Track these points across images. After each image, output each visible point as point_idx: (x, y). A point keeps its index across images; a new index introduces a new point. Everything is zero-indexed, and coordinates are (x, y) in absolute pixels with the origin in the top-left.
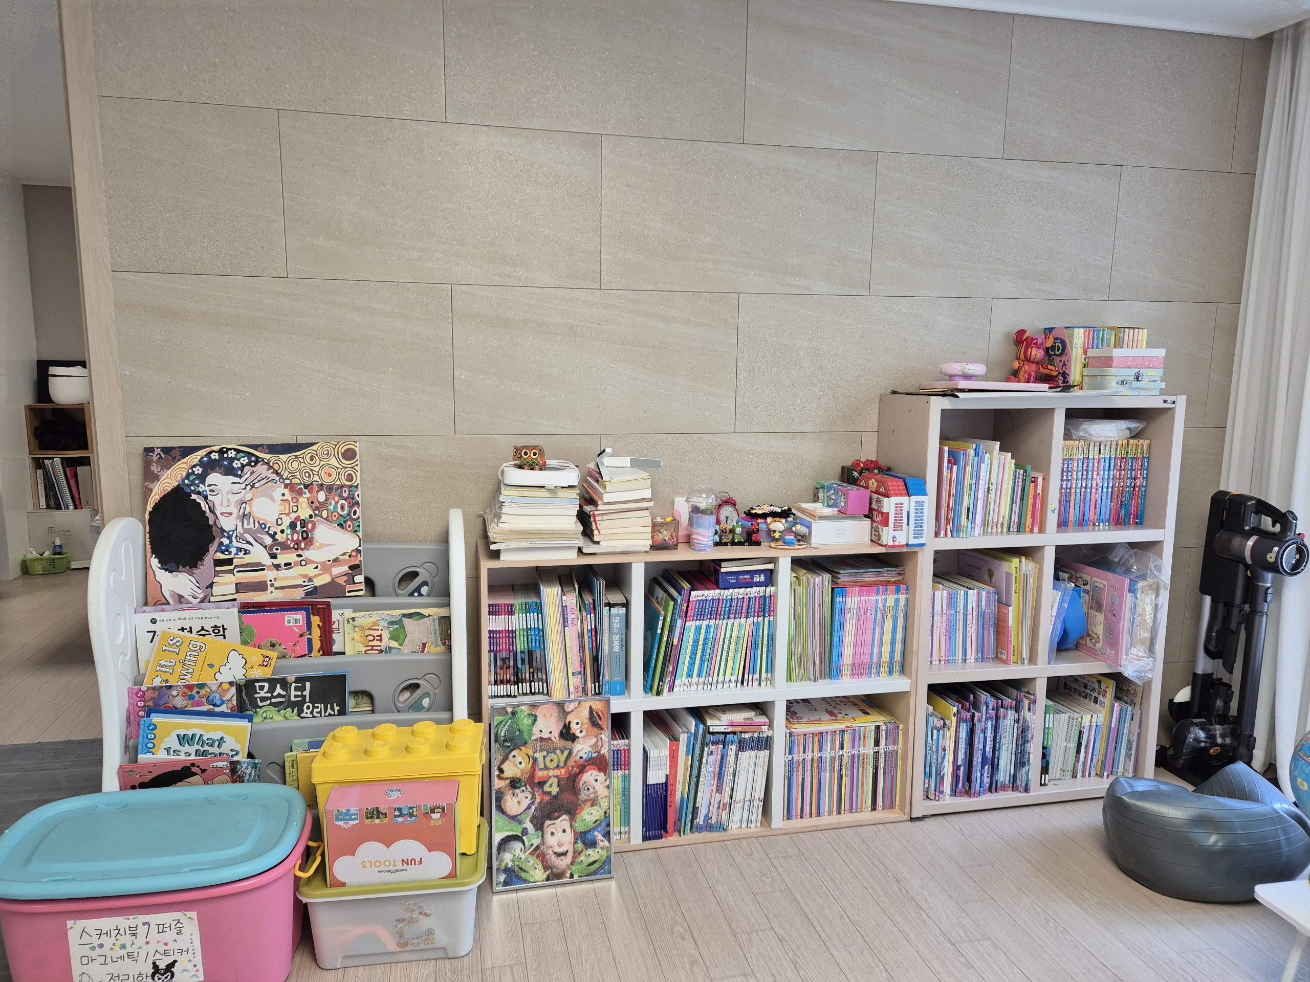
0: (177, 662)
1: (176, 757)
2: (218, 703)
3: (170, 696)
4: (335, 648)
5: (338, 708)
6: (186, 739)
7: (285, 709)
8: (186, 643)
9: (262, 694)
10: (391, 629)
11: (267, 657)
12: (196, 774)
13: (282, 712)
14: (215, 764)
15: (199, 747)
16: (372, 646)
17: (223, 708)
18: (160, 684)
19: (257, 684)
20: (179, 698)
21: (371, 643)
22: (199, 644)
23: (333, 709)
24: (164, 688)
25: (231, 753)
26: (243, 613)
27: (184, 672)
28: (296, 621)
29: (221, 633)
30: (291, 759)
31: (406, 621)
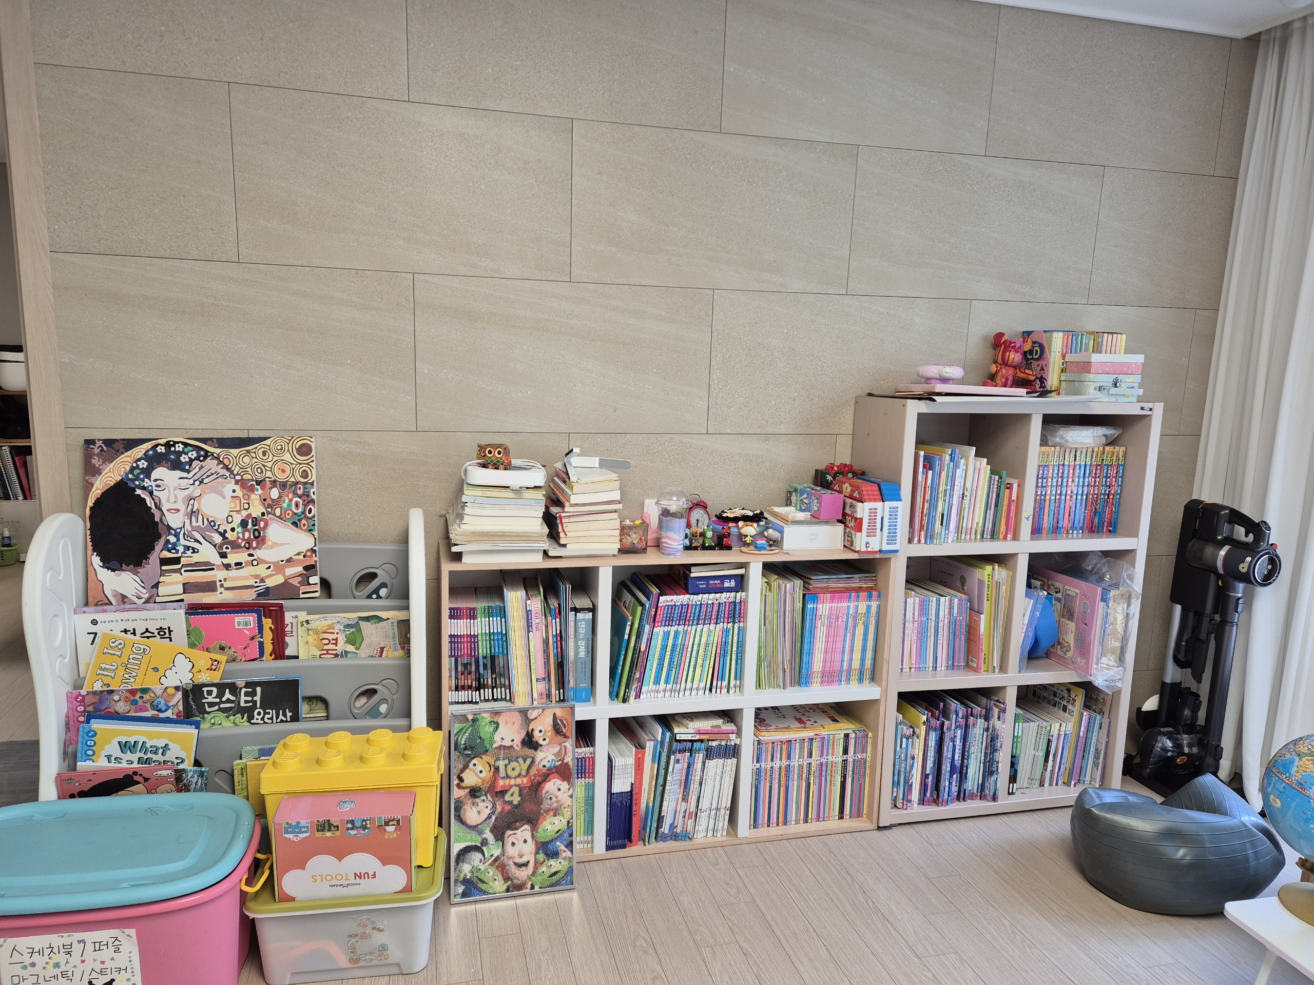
0: (120, 666)
1: (120, 765)
2: (163, 709)
3: (112, 701)
4: (288, 652)
5: (291, 714)
6: (127, 747)
7: (234, 715)
8: (128, 646)
9: (210, 699)
10: (348, 633)
11: (216, 661)
12: (138, 783)
13: (232, 718)
14: (159, 773)
15: (142, 755)
16: (328, 650)
17: (169, 714)
18: (101, 689)
19: (205, 689)
20: (121, 703)
21: (326, 647)
22: (142, 647)
23: (285, 715)
24: (105, 693)
25: (176, 761)
26: (190, 614)
27: (127, 676)
28: (246, 624)
29: (167, 635)
30: (240, 767)
31: (363, 624)
